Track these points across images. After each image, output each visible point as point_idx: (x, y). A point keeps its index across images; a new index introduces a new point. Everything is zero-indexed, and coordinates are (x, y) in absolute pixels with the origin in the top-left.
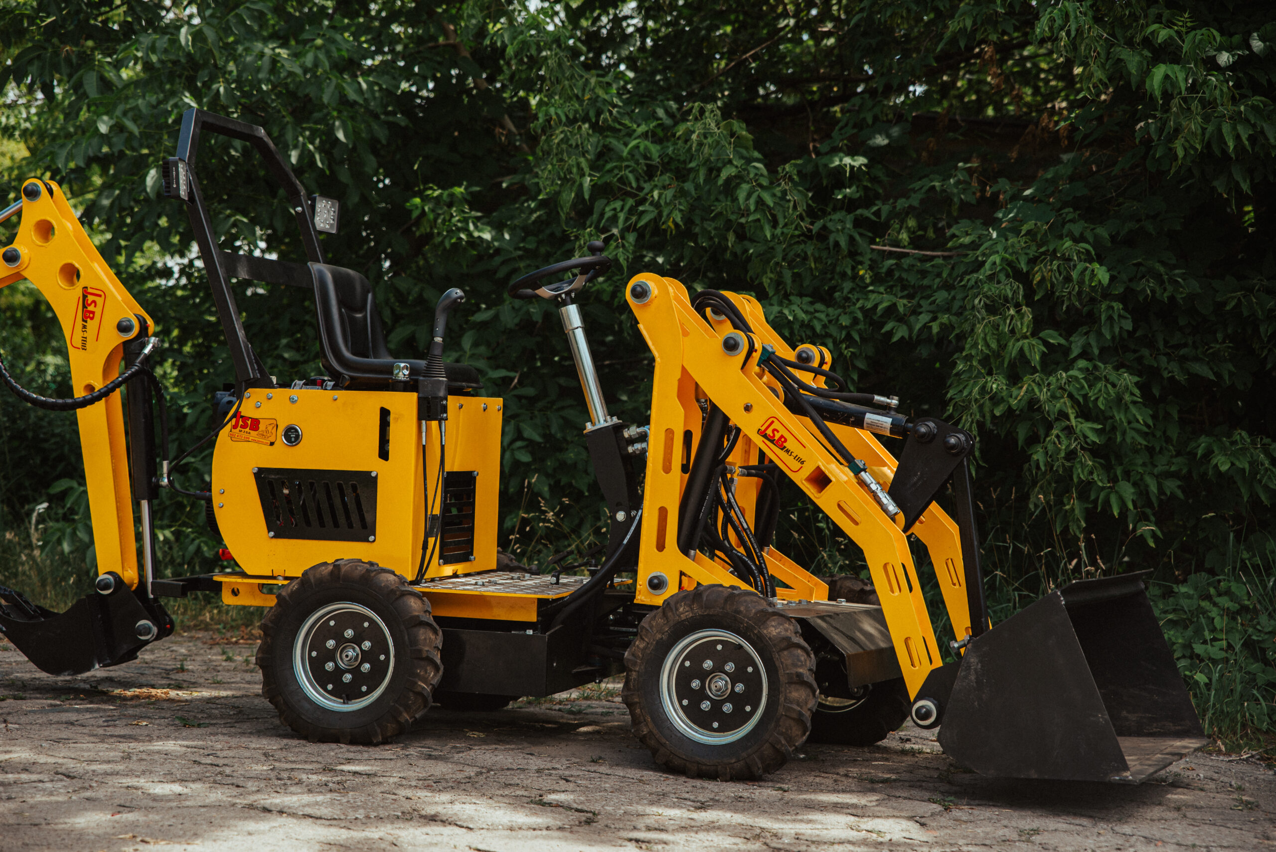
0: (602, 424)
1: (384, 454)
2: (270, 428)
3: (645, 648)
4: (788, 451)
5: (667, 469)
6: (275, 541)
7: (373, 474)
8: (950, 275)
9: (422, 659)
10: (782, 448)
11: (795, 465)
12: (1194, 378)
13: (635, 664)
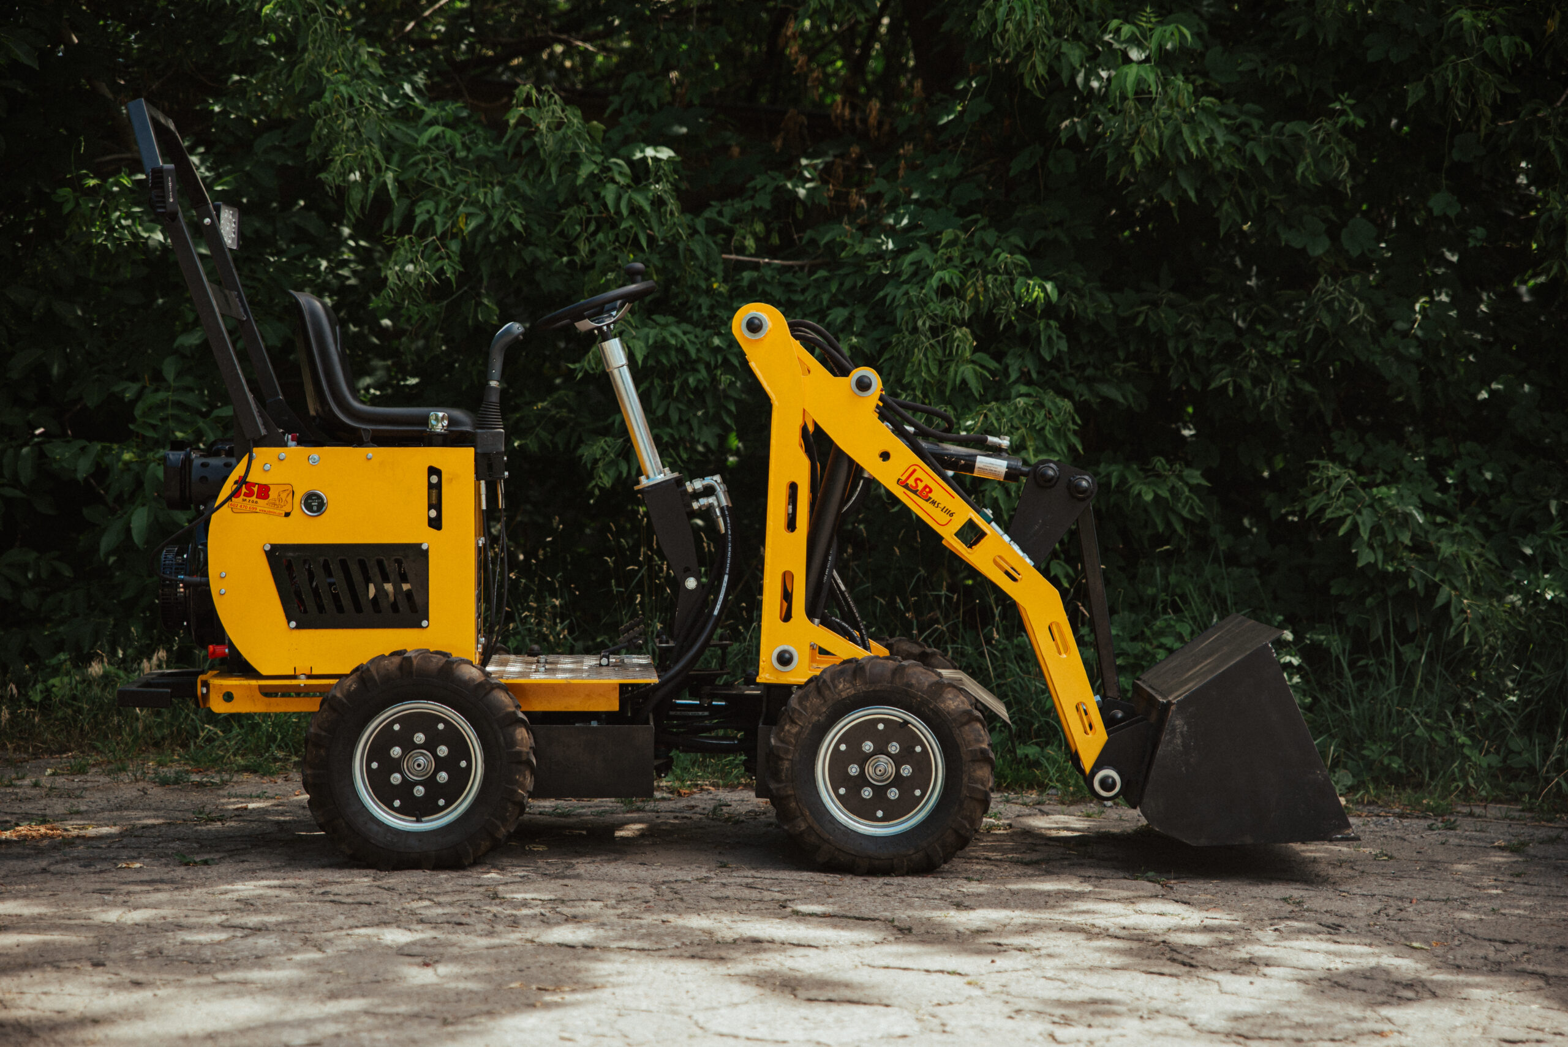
0: (660, 478)
1: (435, 524)
2: (284, 496)
3: (798, 734)
4: (934, 503)
5: (791, 525)
6: (297, 632)
7: (424, 547)
8: (838, 289)
9: (520, 763)
10: (928, 499)
11: (943, 518)
12: (1107, 402)
13: (787, 751)
